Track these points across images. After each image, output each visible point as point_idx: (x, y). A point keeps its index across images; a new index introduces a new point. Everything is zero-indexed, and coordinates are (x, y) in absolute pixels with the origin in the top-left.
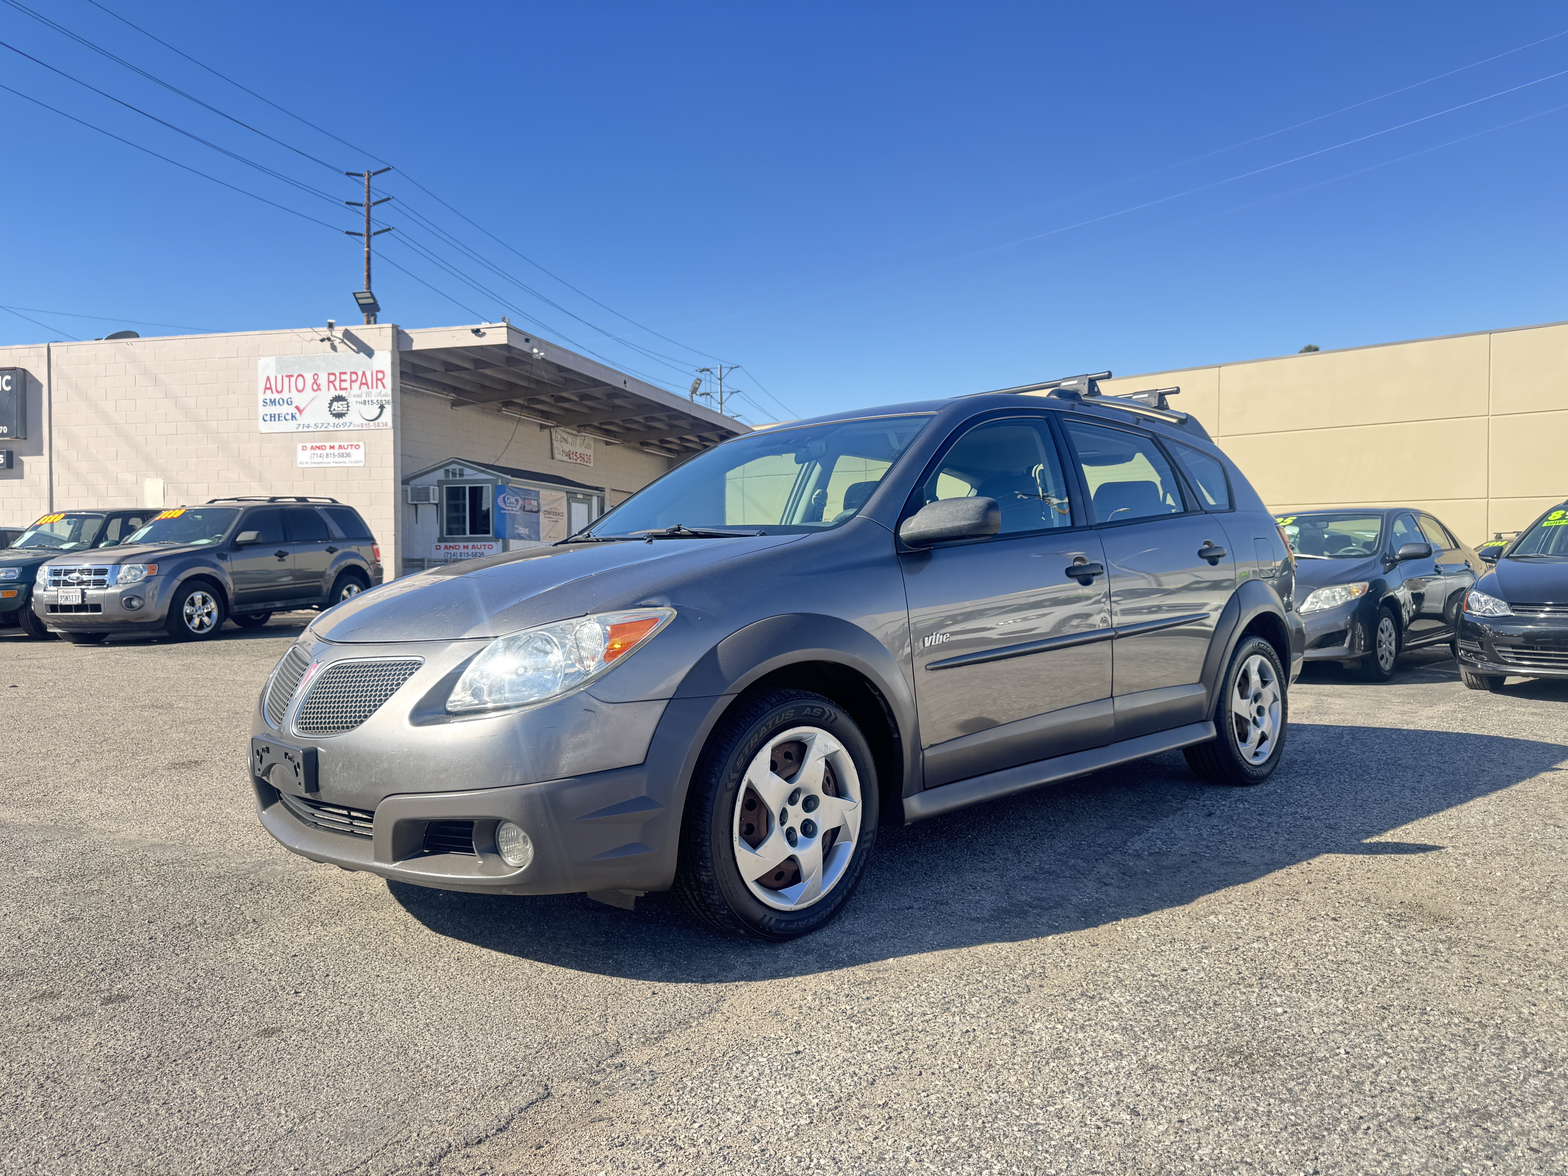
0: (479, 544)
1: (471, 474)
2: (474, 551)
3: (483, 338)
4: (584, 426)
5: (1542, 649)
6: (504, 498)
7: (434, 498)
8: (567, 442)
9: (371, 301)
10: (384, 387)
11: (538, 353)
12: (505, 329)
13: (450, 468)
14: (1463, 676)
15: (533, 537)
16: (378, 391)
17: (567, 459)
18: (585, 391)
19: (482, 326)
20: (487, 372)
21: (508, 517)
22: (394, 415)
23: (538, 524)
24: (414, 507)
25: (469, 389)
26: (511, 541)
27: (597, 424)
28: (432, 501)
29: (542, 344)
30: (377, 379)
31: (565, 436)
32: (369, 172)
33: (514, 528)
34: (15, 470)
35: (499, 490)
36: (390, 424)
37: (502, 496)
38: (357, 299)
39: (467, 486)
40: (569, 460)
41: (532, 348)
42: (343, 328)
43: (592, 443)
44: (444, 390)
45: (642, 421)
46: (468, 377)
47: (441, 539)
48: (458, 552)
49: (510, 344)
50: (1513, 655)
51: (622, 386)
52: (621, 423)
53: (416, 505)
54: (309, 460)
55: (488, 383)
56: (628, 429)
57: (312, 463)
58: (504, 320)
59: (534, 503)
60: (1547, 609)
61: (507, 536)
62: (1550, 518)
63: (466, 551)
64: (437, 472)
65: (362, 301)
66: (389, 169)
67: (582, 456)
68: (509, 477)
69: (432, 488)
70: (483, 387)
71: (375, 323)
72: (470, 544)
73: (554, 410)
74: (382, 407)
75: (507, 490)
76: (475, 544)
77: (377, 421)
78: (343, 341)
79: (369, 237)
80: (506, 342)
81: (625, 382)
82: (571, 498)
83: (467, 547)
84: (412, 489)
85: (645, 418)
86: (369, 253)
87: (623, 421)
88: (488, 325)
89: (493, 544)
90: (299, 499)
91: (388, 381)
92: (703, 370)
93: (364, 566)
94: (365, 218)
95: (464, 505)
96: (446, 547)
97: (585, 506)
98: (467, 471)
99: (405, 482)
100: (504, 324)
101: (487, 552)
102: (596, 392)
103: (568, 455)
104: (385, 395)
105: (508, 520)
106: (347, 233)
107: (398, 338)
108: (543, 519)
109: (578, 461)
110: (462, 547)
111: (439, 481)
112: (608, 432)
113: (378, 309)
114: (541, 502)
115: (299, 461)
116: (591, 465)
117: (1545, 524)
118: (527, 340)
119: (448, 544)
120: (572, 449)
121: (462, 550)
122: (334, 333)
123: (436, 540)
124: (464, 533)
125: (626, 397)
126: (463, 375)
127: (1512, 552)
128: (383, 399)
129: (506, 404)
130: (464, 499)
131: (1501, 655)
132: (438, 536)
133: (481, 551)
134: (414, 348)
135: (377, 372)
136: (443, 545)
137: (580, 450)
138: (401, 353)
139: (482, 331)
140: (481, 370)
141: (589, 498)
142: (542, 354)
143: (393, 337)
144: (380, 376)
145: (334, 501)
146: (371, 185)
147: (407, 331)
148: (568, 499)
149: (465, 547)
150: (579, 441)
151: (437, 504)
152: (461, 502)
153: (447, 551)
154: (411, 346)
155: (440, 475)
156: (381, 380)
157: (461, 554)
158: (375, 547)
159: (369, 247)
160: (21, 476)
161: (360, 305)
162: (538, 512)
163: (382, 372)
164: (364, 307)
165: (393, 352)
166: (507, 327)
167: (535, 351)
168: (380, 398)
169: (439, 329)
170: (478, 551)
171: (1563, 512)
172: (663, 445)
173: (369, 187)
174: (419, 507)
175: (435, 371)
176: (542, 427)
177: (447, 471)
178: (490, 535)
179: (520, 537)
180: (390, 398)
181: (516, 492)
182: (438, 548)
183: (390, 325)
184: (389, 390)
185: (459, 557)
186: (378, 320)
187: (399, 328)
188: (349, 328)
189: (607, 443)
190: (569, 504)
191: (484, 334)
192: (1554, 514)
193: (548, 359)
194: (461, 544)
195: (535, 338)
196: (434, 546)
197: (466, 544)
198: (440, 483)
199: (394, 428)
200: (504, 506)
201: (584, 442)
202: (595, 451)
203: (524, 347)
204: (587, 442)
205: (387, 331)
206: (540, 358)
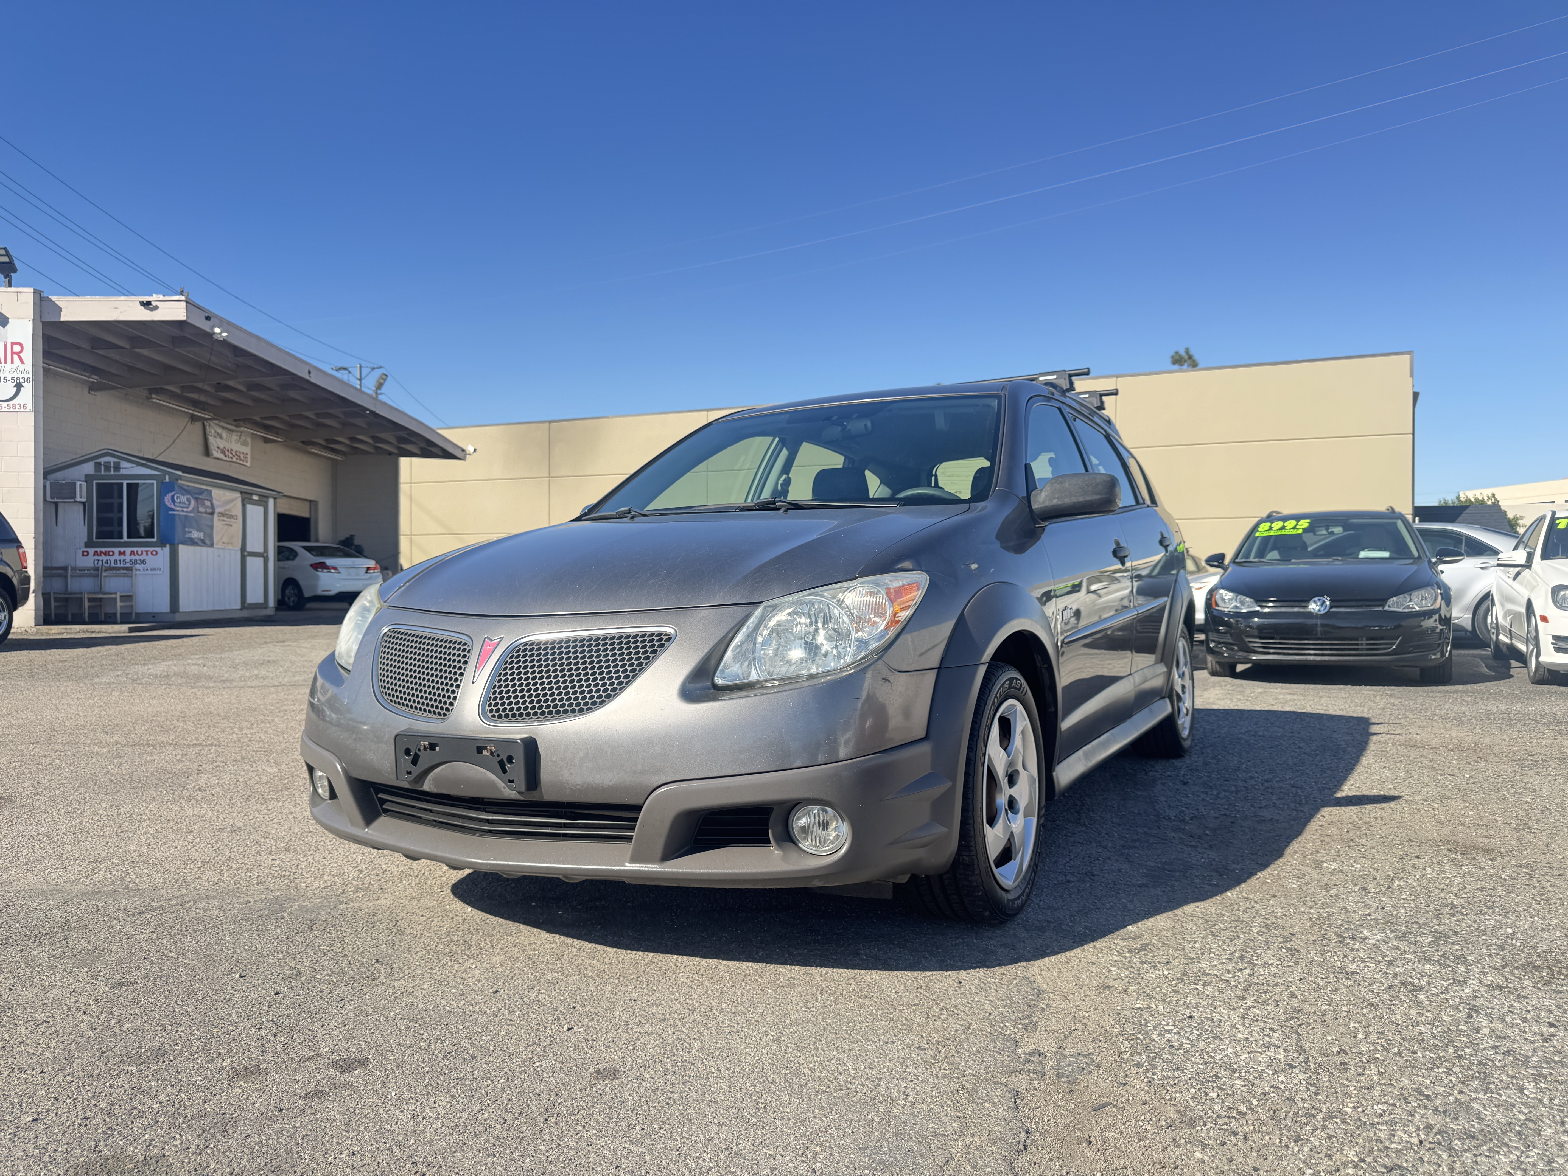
0: (140, 550)
1: (127, 468)
2: (133, 557)
3: (155, 312)
4: (244, 420)
5: (1281, 639)
6: (173, 497)
7: (81, 495)
8: (221, 438)
9: (6, 259)
10: (22, 362)
11: (220, 334)
12: (184, 303)
13: (103, 460)
14: (1209, 665)
15: (208, 542)
16: (14, 366)
17: (222, 456)
18: (258, 380)
19: (154, 298)
20: (145, 352)
21: (177, 519)
22: (35, 396)
23: (212, 527)
24: (53, 506)
25: (114, 372)
26: (181, 547)
27: (257, 418)
28: (78, 499)
29: (224, 324)
30: (13, 353)
31: (220, 431)
33: (185, 532)
35: (166, 488)
36: (30, 406)
37: (173, 494)
39: (125, 483)
40: (224, 458)
41: (213, 327)
43: (249, 440)
44: (85, 370)
45: (313, 417)
46: (117, 358)
47: (89, 544)
48: (112, 559)
49: (189, 321)
50: (1260, 645)
51: (306, 376)
52: (287, 418)
53: (56, 504)
55: (140, 366)
56: (293, 426)
58: (181, 294)
59: (208, 503)
60: (1271, 604)
61: (176, 541)
62: (1259, 529)
63: (122, 557)
64: (85, 465)
67: (237, 454)
68: (180, 473)
69: (78, 483)
70: (131, 369)
71: (10, 286)
72: (128, 550)
73: (210, 401)
74: (19, 386)
75: (177, 488)
76: (135, 549)
77: (11, 403)
80: (184, 318)
81: (309, 372)
82: (246, 499)
83: (124, 553)
84: (51, 484)
85: (317, 415)
87: (289, 416)
88: (161, 298)
89: (158, 549)
91: (28, 355)
92: (340, 369)
93: (10, 573)
95: (121, 505)
96: (96, 553)
97: (261, 509)
98: (124, 464)
99: (46, 474)
100: (183, 298)
101: (149, 558)
102: (270, 382)
103: (223, 452)
104: (24, 372)
105: (178, 524)
107: (41, 306)
108: (217, 522)
109: (234, 459)
110: (117, 553)
111: (86, 476)
112: (267, 428)
113: (15, 270)
114: (215, 502)
116: (248, 464)
117: (1257, 534)
118: (208, 318)
119: (98, 550)
120: (228, 446)
121: (117, 557)
123: (83, 545)
124: (121, 537)
125: (303, 389)
126: (112, 354)
127: (1237, 558)
128: (21, 376)
129: (159, 391)
130: (121, 497)
131: (1251, 645)
132: (86, 540)
133: (142, 558)
134: (62, 319)
135: (13, 344)
136: (91, 551)
137: (236, 447)
138: (45, 324)
139: (154, 304)
140: (137, 350)
141: (265, 499)
142: (225, 334)
143: (34, 304)
144: (17, 348)
147: (53, 298)
148: (243, 501)
149: (120, 553)
150: (234, 437)
151: (84, 503)
152: (116, 501)
153: (96, 557)
154: (59, 316)
155: (89, 468)
156: (18, 354)
157: (116, 561)
158: (21, 550)
162: (212, 513)
163: (20, 344)
165: (34, 321)
166: (186, 302)
167: (217, 330)
168: (16, 375)
170: (137, 557)
171: (1268, 524)
172: (329, 445)
174: (60, 506)
175: (78, 348)
176: (193, 418)
177: (98, 465)
178: (155, 540)
179: (192, 542)
180: (30, 375)
181: (185, 491)
182: (85, 554)
183: (32, 290)
184: (28, 365)
185: (113, 565)
187: (44, 295)
189: (266, 441)
190: (244, 506)
191: (156, 308)
192: (1262, 526)
193: (231, 340)
194: (116, 550)
195: (216, 316)
196: (80, 552)
197: (122, 550)
198: (88, 479)
199: (35, 410)
200: (172, 506)
201: (240, 438)
202: (252, 449)
203: (205, 326)
204: (243, 438)
205: (27, 296)
206: (222, 339)
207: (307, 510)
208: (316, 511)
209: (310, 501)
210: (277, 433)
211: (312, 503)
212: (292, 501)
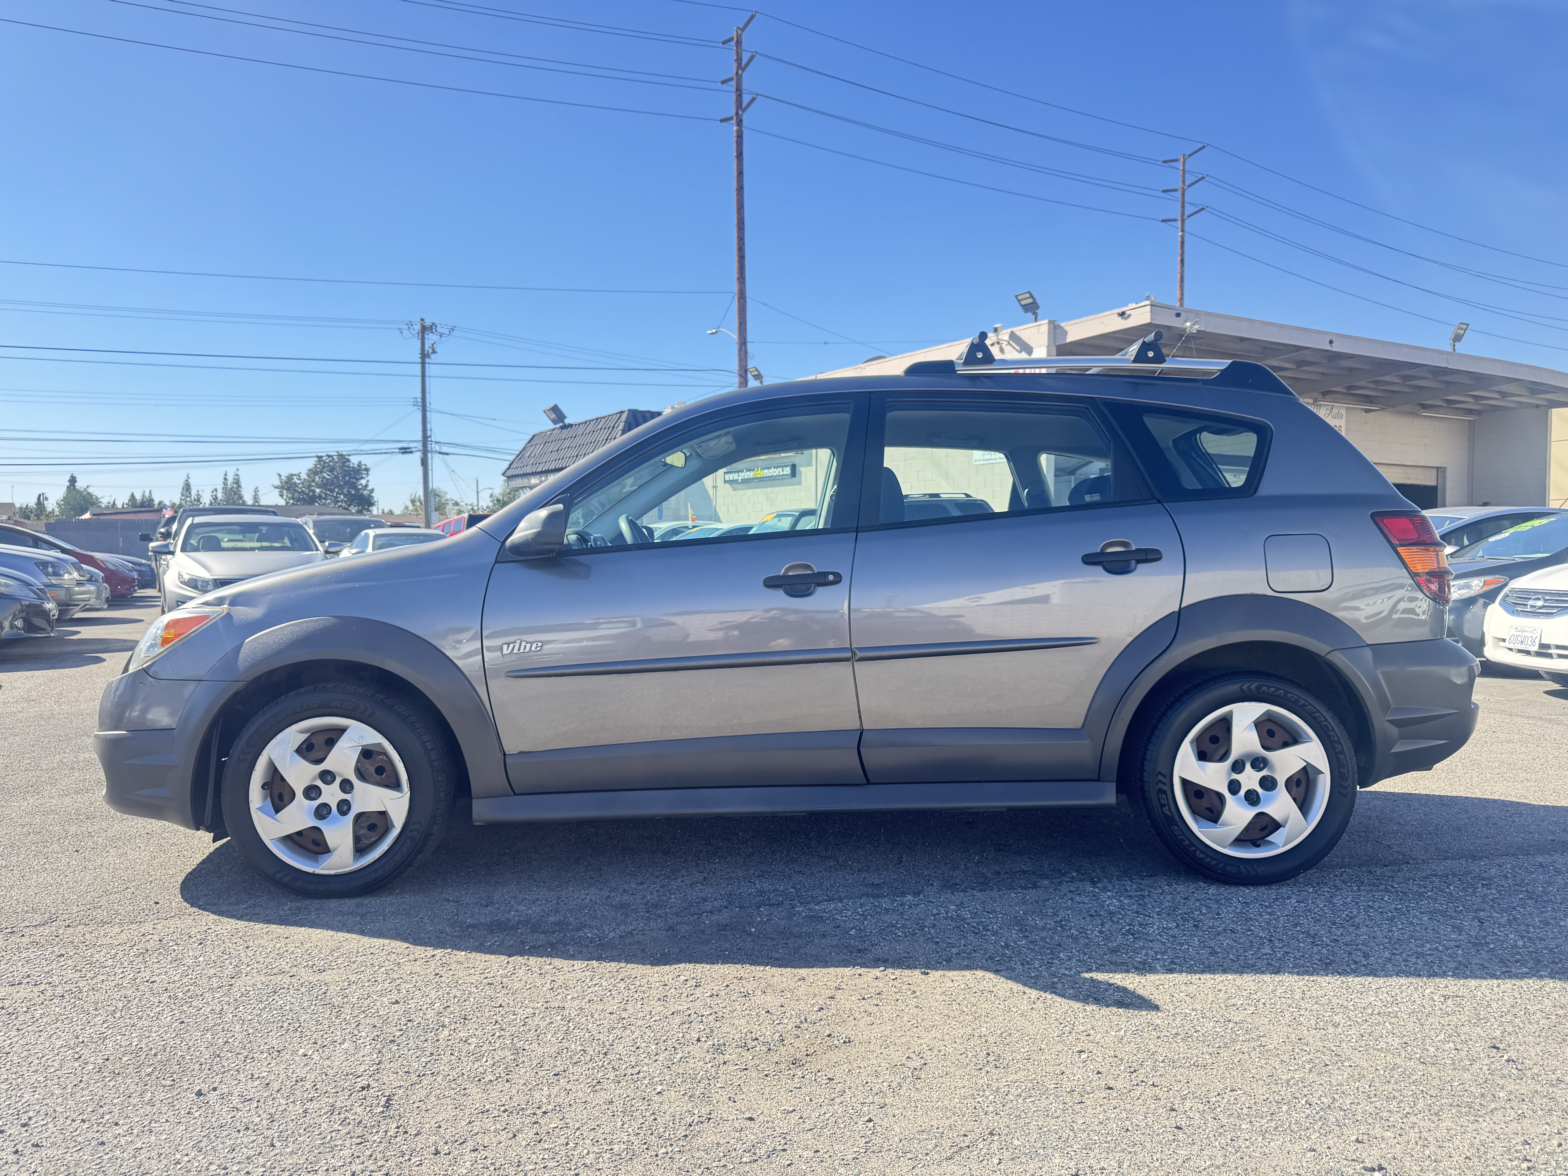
3: (1128, 320)
9: (1030, 301)
11: (1192, 327)
12: (1149, 308)
19: (1128, 307)
29: (1195, 317)
32: (1184, 155)
34: (797, 478)
38: (1019, 301)
41: (1184, 322)
42: (1009, 331)
43: (1344, 412)
49: (1156, 322)
51: (1327, 347)
54: (981, 458)
57: (983, 460)
58: (1148, 298)
65: (1023, 302)
66: (1204, 147)
71: (1035, 321)
78: (1009, 343)
79: (1183, 221)
80: (1151, 321)
81: (1331, 342)
85: (1398, 378)
86: (1182, 237)
88: (1134, 305)
90: (931, 495)
94: (1180, 204)
100: (1148, 302)
106: (1163, 221)
107: (1055, 333)
112: (1360, 398)
113: (1037, 308)
115: (974, 459)
118: (1177, 316)
122: (1000, 337)
134: (1069, 341)
138: (1056, 347)
139: (1128, 313)
142: (1196, 326)
143: (1049, 332)
145: (967, 495)
146: (1186, 169)
147: (1063, 324)
154: (1066, 339)
159: (1182, 231)
160: (800, 484)
161: (1023, 306)
164: (1027, 308)
165: (1048, 347)
166: (1151, 305)
167: (1189, 324)
169: (1090, 317)
173: (1184, 170)
183: (1046, 321)
186: (1038, 318)
187: (1056, 323)
188: (1014, 329)
189: (1367, 411)
191: (1129, 316)
193: (1203, 330)
195: (1186, 312)
201: (1331, 412)
202: (1347, 421)
203: (1175, 323)
204: (1335, 411)
205: (1043, 326)
206: (1195, 331)
207: (1434, 478)
208: (1444, 478)
209: (1438, 468)
210: (1372, 403)
211: (1440, 471)
212: (1409, 470)
